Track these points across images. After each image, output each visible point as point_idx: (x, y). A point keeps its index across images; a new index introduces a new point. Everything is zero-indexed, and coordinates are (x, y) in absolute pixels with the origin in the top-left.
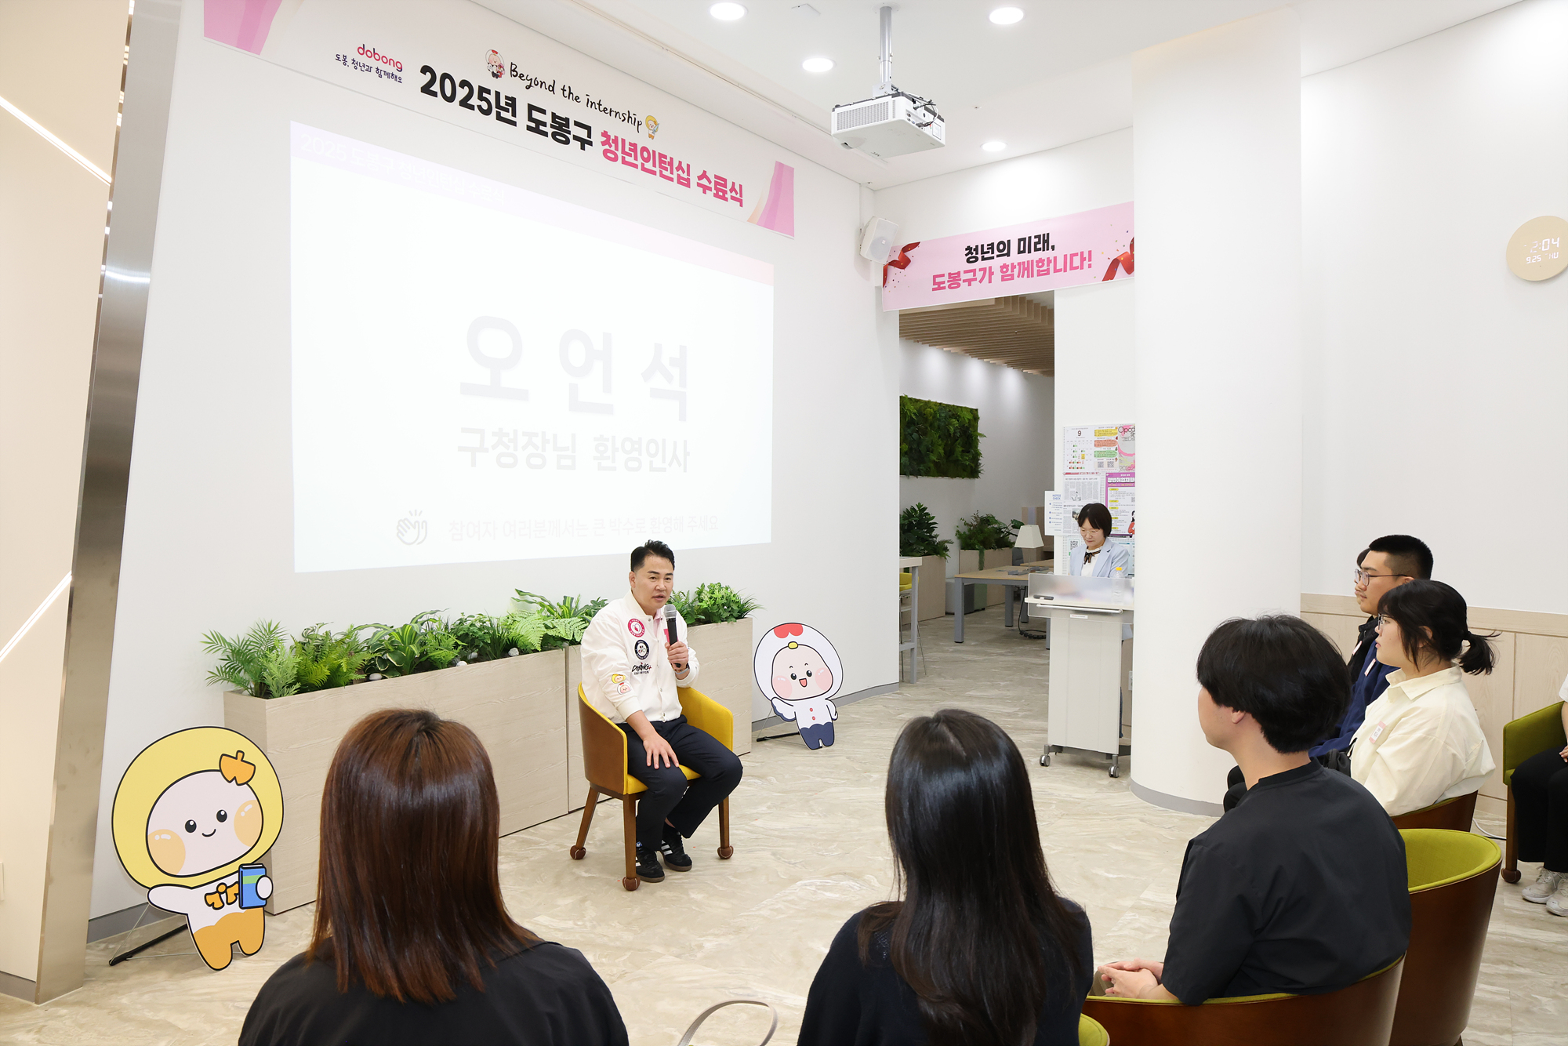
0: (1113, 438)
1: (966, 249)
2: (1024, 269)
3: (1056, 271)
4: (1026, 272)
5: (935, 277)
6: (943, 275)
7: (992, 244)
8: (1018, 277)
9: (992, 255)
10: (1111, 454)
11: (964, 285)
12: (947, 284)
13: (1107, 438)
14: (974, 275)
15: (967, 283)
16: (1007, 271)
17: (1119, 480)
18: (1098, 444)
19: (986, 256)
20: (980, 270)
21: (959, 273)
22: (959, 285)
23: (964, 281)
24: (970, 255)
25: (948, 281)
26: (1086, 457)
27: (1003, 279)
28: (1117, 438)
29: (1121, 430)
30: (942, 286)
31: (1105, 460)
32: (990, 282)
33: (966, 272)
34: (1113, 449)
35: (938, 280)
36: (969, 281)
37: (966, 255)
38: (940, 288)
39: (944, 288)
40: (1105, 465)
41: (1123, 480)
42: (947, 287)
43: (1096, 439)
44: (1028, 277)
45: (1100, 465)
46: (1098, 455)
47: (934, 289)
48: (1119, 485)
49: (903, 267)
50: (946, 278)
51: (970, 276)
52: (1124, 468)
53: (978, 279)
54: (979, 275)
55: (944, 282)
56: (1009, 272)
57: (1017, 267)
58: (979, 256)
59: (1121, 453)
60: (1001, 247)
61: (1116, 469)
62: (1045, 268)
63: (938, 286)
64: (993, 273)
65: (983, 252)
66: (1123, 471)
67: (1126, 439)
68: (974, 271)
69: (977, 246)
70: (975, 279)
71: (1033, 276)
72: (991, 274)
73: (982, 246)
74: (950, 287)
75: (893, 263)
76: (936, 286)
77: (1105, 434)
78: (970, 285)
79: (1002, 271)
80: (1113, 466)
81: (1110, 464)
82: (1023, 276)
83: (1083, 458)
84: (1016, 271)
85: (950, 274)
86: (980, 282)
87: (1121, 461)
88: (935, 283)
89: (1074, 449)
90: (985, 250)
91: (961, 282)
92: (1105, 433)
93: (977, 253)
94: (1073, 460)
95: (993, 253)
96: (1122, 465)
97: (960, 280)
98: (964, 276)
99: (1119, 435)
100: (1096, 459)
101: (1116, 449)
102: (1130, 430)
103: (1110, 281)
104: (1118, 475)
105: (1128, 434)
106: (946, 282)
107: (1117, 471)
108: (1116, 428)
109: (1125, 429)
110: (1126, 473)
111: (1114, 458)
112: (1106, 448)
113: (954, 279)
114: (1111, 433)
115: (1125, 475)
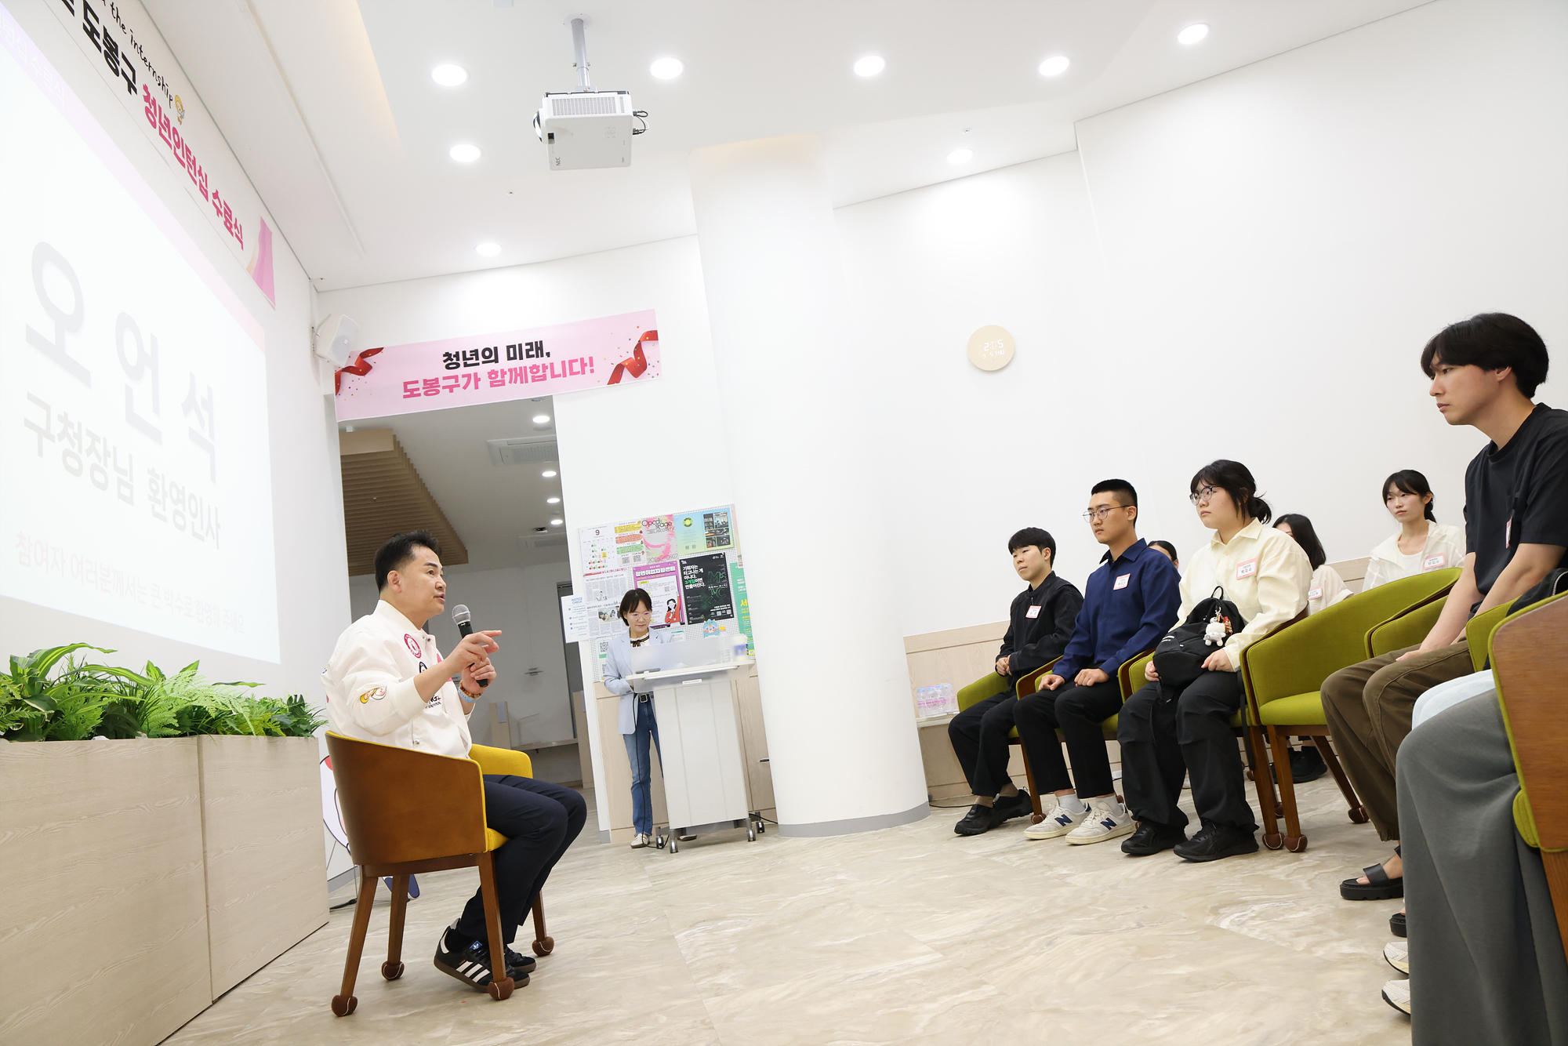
0: (637, 532)
1: (444, 356)
2: (517, 375)
3: (553, 376)
4: (519, 378)
5: (406, 384)
6: (417, 382)
7: (476, 351)
8: (510, 382)
9: (477, 362)
10: (637, 548)
11: (444, 393)
12: (422, 391)
13: (629, 533)
14: (457, 381)
15: (447, 390)
16: (497, 376)
17: (648, 572)
18: (620, 540)
19: (469, 362)
20: (463, 376)
21: (436, 380)
22: (438, 392)
23: (444, 387)
24: (449, 362)
25: (424, 388)
26: (608, 555)
27: (492, 385)
28: (641, 532)
29: (645, 523)
30: (415, 393)
31: (631, 555)
32: (477, 387)
33: (445, 378)
34: (639, 542)
35: (410, 387)
36: (451, 388)
37: (445, 361)
38: (412, 396)
39: (419, 395)
40: (631, 560)
41: (653, 572)
42: (422, 394)
43: (617, 536)
44: (522, 382)
45: (626, 561)
46: (621, 551)
47: (405, 397)
48: (651, 577)
49: (363, 374)
50: (421, 385)
51: (452, 382)
52: (653, 560)
53: (462, 385)
54: (462, 381)
55: (418, 389)
56: (499, 378)
57: (508, 373)
58: (461, 362)
59: (647, 545)
60: (487, 354)
61: (644, 562)
62: (541, 373)
63: (410, 392)
64: (479, 380)
65: (465, 358)
66: (652, 563)
67: (651, 532)
68: (456, 378)
69: (457, 353)
70: (459, 386)
71: (527, 382)
72: (477, 380)
73: (464, 353)
74: (426, 394)
75: (348, 369)
76: (409, 393)
77: (627, 530)
78: (451, 391)
79: (490, 377)
80: (640, 560)
81: (637, 558)
82: (515, 382)
83: (604, 556)
84: (507, 377)
85: (425, 381)
86: (465, 388)
88: (406, 390)
89: (593, 548)
90: (468, 356)
91: (440, 389)
92: (627, 528)
93: (458, 359)
94: (593, 560)
95: (477, 359)
96: (650, 557)
97: (439, 386)
98: (442, 383)
99: (643, 529)
100: (620, 556)
101: (642, 543)
102: (654, 523)
103: (616, 384)
104: (647, 568)
105: (653, 527)
106: (421, 389)
107: (645, 564)
108: (639, 522)
109: (649, 523)
110: (656, 565)
111: (641, 552)
112: (631, 543)
113: (431, 386)
114: (634, 528)
115: (655, 566)
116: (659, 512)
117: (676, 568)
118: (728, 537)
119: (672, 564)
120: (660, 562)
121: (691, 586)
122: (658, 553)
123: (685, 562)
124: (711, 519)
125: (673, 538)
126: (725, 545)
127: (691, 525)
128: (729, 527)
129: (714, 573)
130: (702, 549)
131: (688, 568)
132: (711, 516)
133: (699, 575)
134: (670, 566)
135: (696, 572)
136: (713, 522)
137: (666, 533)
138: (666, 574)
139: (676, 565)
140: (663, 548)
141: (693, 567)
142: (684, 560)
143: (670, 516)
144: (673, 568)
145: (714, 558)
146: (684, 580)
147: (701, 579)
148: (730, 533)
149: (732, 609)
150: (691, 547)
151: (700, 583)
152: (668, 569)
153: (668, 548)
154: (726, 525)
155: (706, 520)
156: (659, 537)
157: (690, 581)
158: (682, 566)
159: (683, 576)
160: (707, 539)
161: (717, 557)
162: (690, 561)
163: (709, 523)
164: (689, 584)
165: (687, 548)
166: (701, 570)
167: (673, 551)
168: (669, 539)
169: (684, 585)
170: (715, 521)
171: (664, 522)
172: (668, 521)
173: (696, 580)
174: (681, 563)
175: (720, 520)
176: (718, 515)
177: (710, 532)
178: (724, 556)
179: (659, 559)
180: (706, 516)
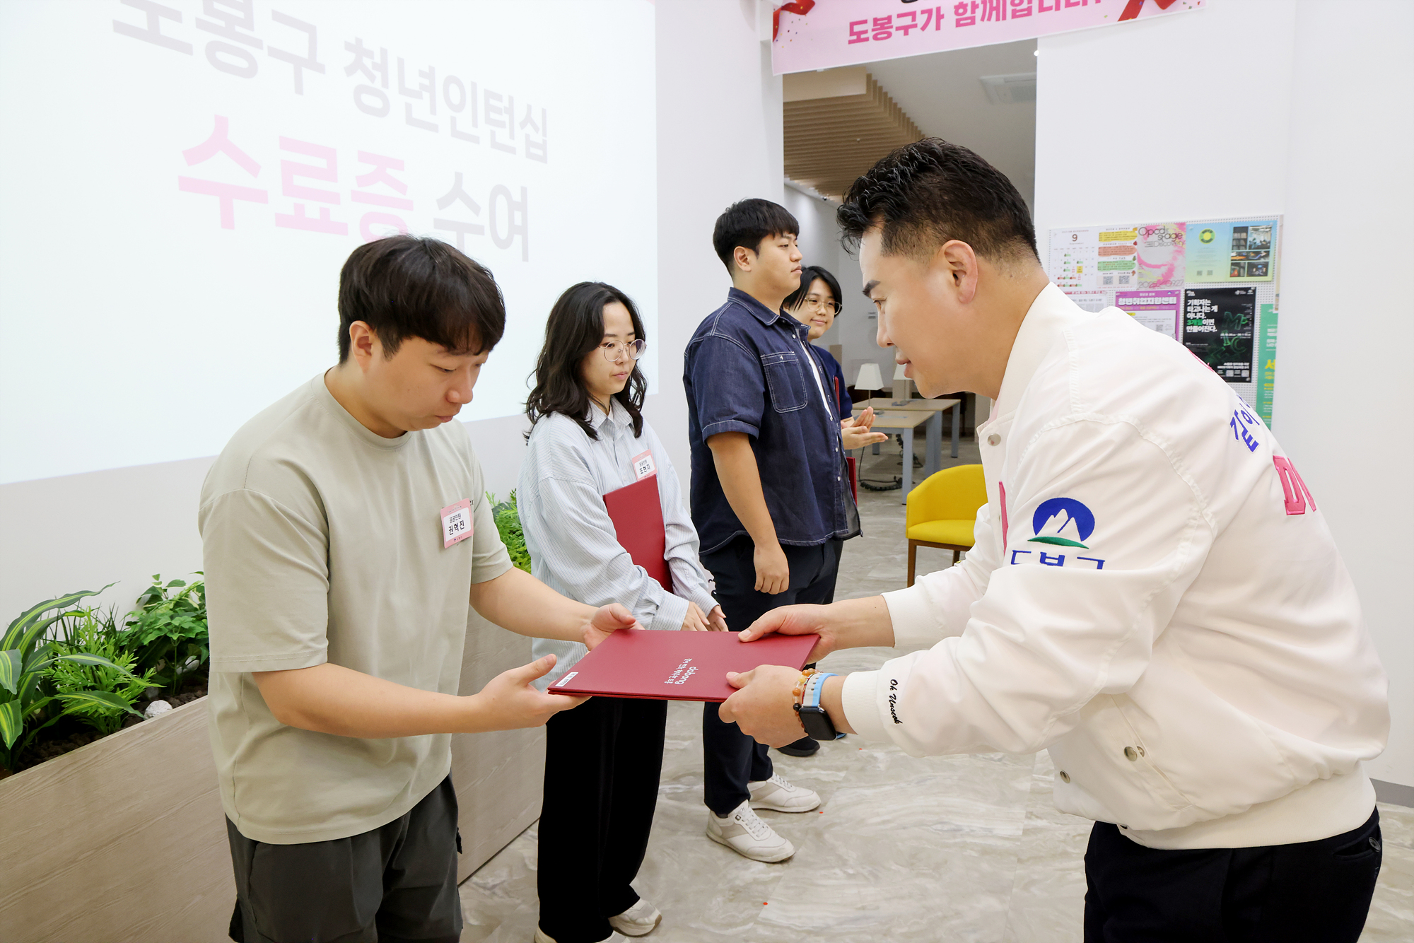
0: (1130, 243)
2: (992, 9)
3: (1042, 9)
4: (994, 13)
5: (852, 25)
6: (865, 22)
8: (983, 19)
10: (1125, 265)
11: (898, 35)
12: (870, 34)
13: (1118, 243)
14: (914, 19)
15: (902, 31)
16: (965, 11)
17: (1136, 301)
18: (1104, 252)
20: (923, 12)
21: (889, 18)
22: (890, 35)
23: (898, 29)
25: (873, 30)
26: (1084, 270)
27: (958, 24)
28: (1135, 243)
29: (1143, 231)
30: (863, 36)
31: (1116, 274)
32: (938, 28)
33: (899, 16)
34: (1130, 258)
35: (857, 28)
36: (906, 29)
38: (859, 40)
39: (867, 39)
40: (1116, 281)
41: (1143, 301)
42: (871, 39)
43: (1102, 245)
44: (998, 19)
45: (1108, 281)
46: (1103, 267)
47: (850, 42)
48: (1138, 307)
49: (804, 12)
50: (869, 26)
51: (907, 21)
52: (1146, 285)
53: (920, 24)
54: (921, 19)
55: (866, 32)
56: (969, 14)
57: (981, 6)
59: (1141, 263)
61: (1132, 286)
62: (1025, 5)
63: (858, 37)
64: (942, 17)
67: (1150, 245)
68: (913, 14)
70: (915, 26)
71: (1004, 18)
72: (940, 17)
74: (875, 38)
75: (787, 7)
76: (855, 37)
77: (1116, 238)
78: (906, 33)
79: (957, 13)
80: (1127, 282)
81: (1124, 280)
82: (989, 19)
83: (1080, 271)
84: (979, 12)
85: (876, 20)
86: (923, 28)
87: (1141, 275)
88: (852, 33)
89: (1066, 259)
91: (893, 30)
92: (1116, 236)
94: (1064, 274)
96: (1142, 280)
97: (891, 27)
98: (896, 22)
99: (1139, 239)
100: (1101, 274)
101: (1134, 259)
102: (1157, 232)
103: (1130, 20)
104: (1135, 294)
105: (1154, 238)
106: (870, 31)
107: (1134, 289)
108: (1135, 229)
109: (1149, 231)
110: (1149, 292)
111: (1131, 271)
112: (1118, 258)
113: (882, 26)
114: (1126, 237)
115: (1147, 294)
116: (1166, 218)
117: (1178, 300)
118: (1266, 265)
119: (1173, 293)
120: (1157, 289)
121: (1195, 329)
122: (1155, 275)
123: (1192, 294)
124: (1244, 235)
125: (1180, 257)
126: (1259, 275)
127: (1211, 240)
128: (1271, 250)
129: (1234, 313)
130: (1222, 279)
131: (1196, 302)
132: (1245, 229)
133: (1209, 315)
134: (1169, 296)
135: (1207, 309)
136: (1246, 240)
137: (1172, 248)
138: (1161, 307)
139: (1178, 296)
140: (1164, 270)
141: (1206, 302)
142: (1192, 290)
143: (1182, 225)
144: (1173, 300)
145: (1238, 292)
146: (1186, 319)
147: (1213, 321)
148: (1270, 260)
149: (1250, 370)
150: (1205, 273)
151: (1209, 326)
152: (1166, 300)
153: (1171, 271)
154: (1266, 246)
155: (1237, 235)
156: (1160, 254)
157: (1195, 321)
158: (1187, 298)
159: (1186, 312)
160: (1232, 264)
161: (1243, 293)
162: (1201, 294)
163: (1239, 240)
164: (1193, 325)
165: (1199, 273)
166: (1215, 308)
167: (1176, 276)
168: (1175, 258)
169: (1185, 325)
170: (1250, 239)
171: (1171, 232)
172: (1178, 231)
173: (1204, 322)
174: (1186, 295)
175: (1257, 238)
176: (1256, 230)
177: (1239, 254)
178: (1254, 291)
179: (1155, 285)
180: (1237, 230)
